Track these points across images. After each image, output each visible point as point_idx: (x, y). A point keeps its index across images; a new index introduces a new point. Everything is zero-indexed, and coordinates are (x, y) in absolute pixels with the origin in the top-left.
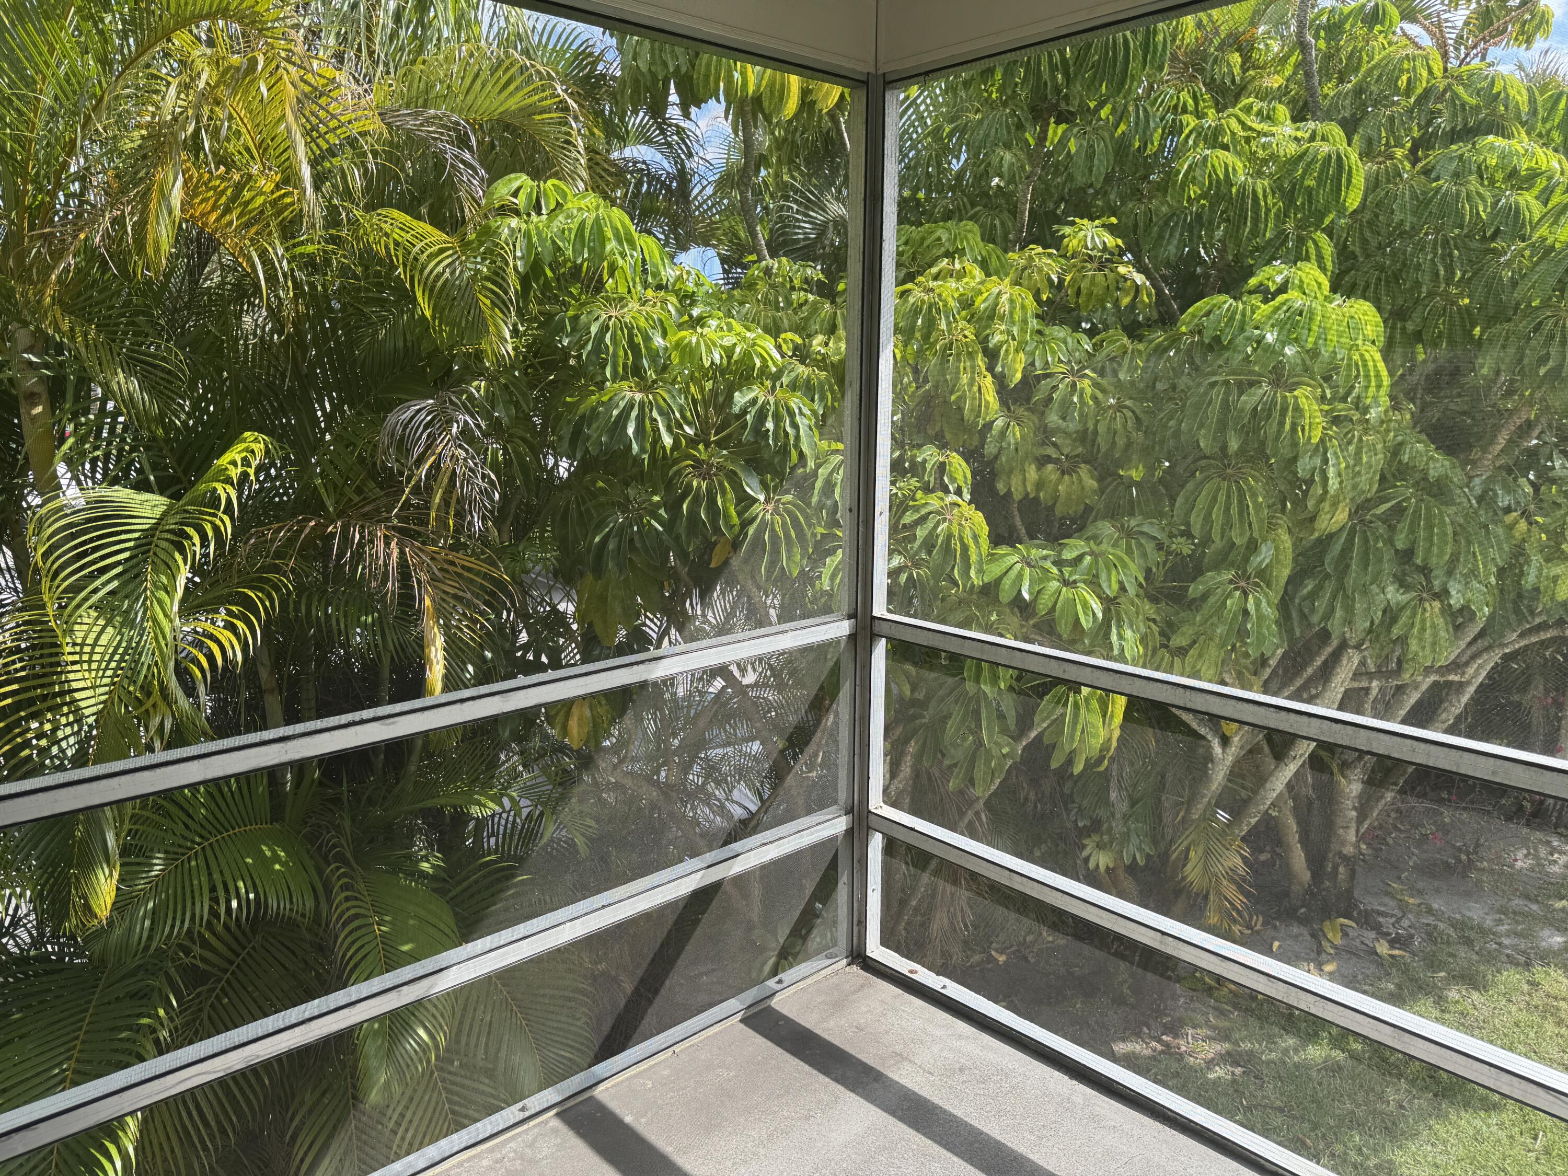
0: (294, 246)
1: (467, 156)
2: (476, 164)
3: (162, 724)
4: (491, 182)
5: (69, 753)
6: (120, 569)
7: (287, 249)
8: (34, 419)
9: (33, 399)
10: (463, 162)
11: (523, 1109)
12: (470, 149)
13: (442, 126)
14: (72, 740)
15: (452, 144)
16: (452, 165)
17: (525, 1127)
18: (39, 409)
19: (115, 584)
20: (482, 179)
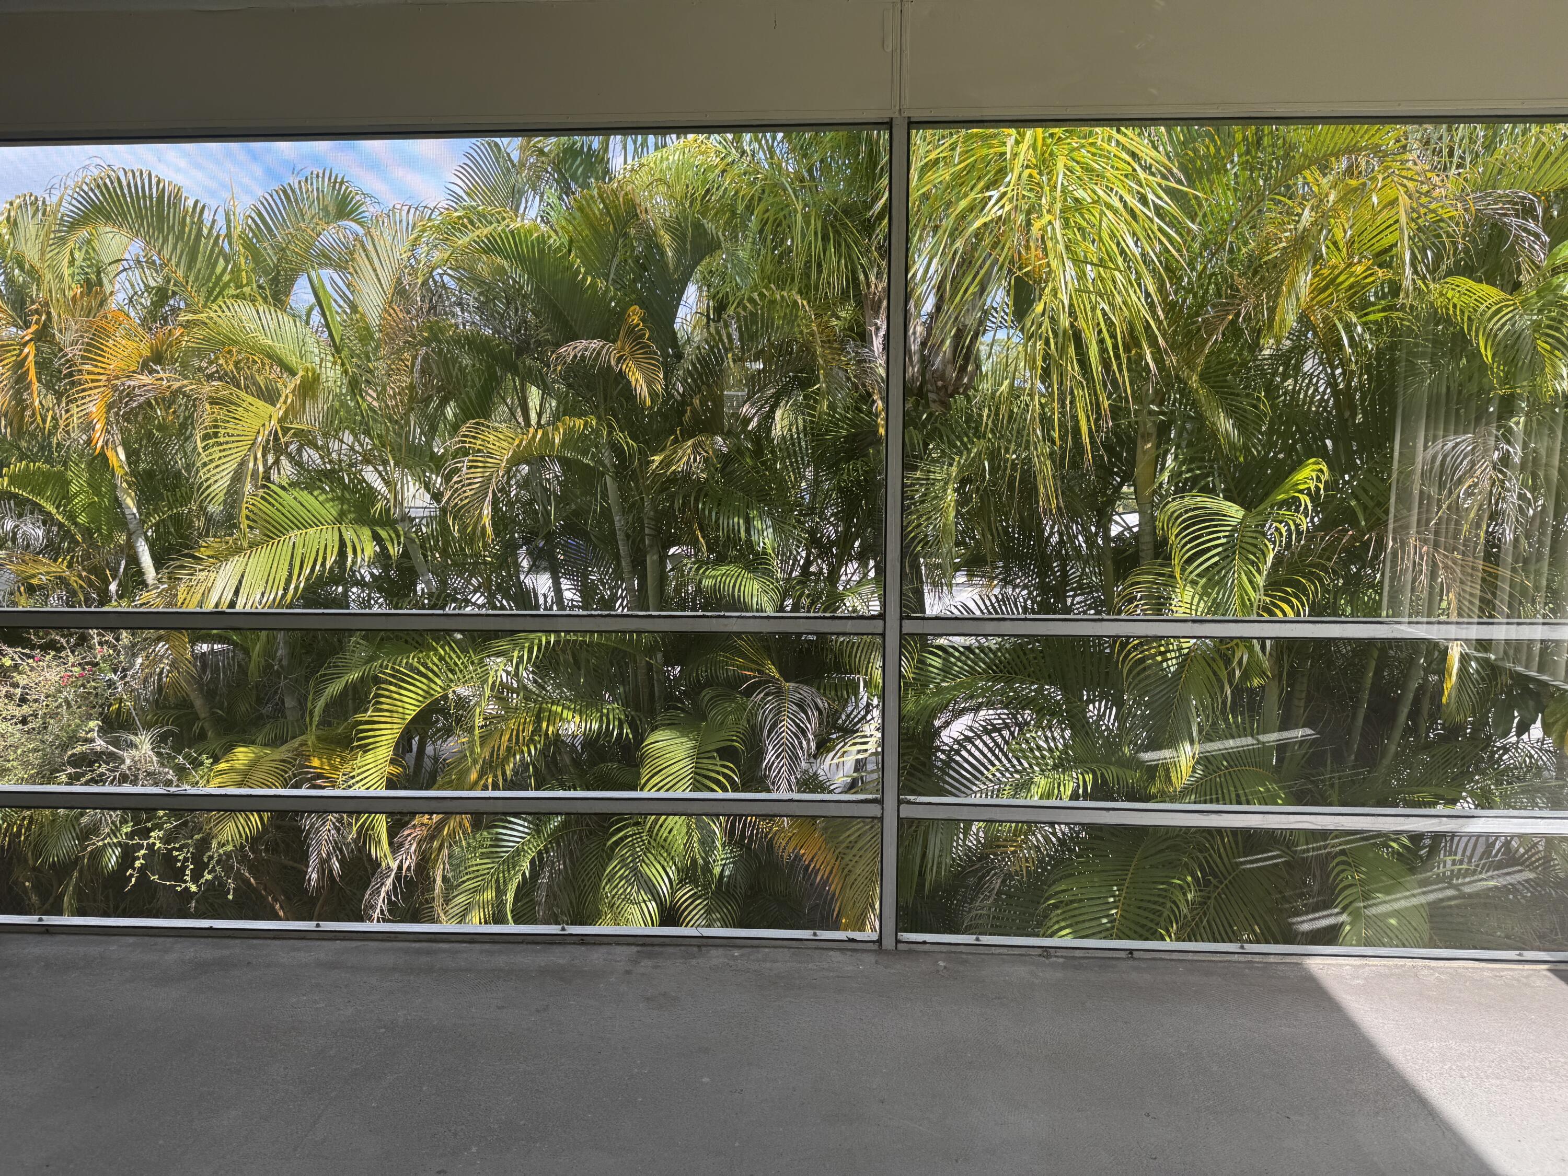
0: (1366, 315)
1: (1531, 225)
2: (1540, 231)
3: (1242, 657)
4: (1553, 246)
5: (1172, 669)
6: (1220, 549)
7: (1359, 318)
8: (1145, 452)
9: (1146, 437)
10: (1526, 230)
11: (1520, 955)
12: (1535, 218)
13: (1509, 202)
14: (1174, 661)
15: (1517, 216)
16: (1516, 236)
17: (1520, 967)
18: (1149, 445)
19: (1217, 558)
20: (1544, 244)
